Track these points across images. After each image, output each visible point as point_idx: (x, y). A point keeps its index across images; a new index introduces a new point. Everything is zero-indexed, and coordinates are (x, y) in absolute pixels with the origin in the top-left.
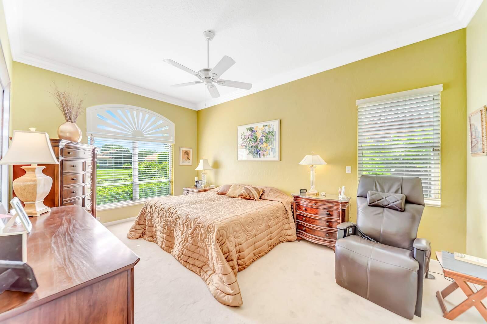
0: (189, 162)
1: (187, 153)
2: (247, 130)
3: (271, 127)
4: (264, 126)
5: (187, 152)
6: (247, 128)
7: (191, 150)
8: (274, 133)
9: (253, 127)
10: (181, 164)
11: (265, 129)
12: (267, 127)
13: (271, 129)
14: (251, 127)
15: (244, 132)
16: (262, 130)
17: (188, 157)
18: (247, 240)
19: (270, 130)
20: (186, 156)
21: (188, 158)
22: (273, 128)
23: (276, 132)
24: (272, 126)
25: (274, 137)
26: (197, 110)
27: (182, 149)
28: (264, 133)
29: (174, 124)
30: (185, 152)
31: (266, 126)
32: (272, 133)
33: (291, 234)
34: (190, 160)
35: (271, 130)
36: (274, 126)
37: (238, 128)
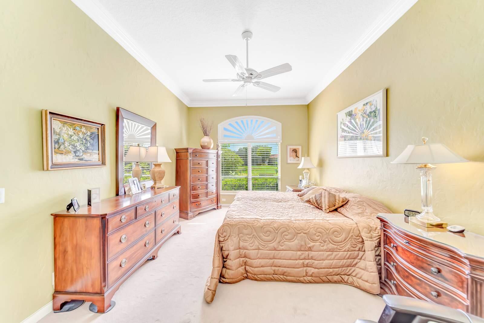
0: (298, 160)
1: (295, 151)
2: (346, 116)
3: (373, 105)
4: (364, 105)
5: (295, 149)
6: (346, 113)
7: (300, 147)
8: (377, 112)
9: (352, 110)
10: (288, 162)
11: (366, 109)
12: (368, 106)
13: (373, 106)
14: (350, 110)
15: (343, 119)
16: (362, 111)
17: (296, 154)
18: (259, 249)
19: (371, 109)
20: (294, 154)
21: (297, 156)
22: (376, 105)
23: (379, 110)
24: (374, 103)
25: (376, 118)
26: (307, 104)
27: (289, 147)
28: (364, 115)
29: (281, 124)
30: (293, 150)
31: (367, 103)
32: (375, 112)
33: (366, 280)
34: (299, 158)
35: (374, 109)
36: (376, 101)
37: (337, 115)
